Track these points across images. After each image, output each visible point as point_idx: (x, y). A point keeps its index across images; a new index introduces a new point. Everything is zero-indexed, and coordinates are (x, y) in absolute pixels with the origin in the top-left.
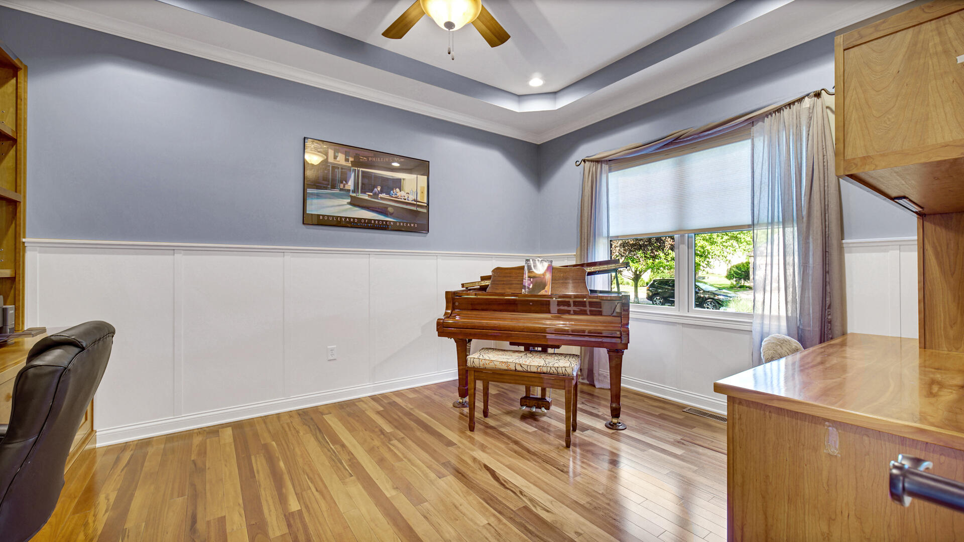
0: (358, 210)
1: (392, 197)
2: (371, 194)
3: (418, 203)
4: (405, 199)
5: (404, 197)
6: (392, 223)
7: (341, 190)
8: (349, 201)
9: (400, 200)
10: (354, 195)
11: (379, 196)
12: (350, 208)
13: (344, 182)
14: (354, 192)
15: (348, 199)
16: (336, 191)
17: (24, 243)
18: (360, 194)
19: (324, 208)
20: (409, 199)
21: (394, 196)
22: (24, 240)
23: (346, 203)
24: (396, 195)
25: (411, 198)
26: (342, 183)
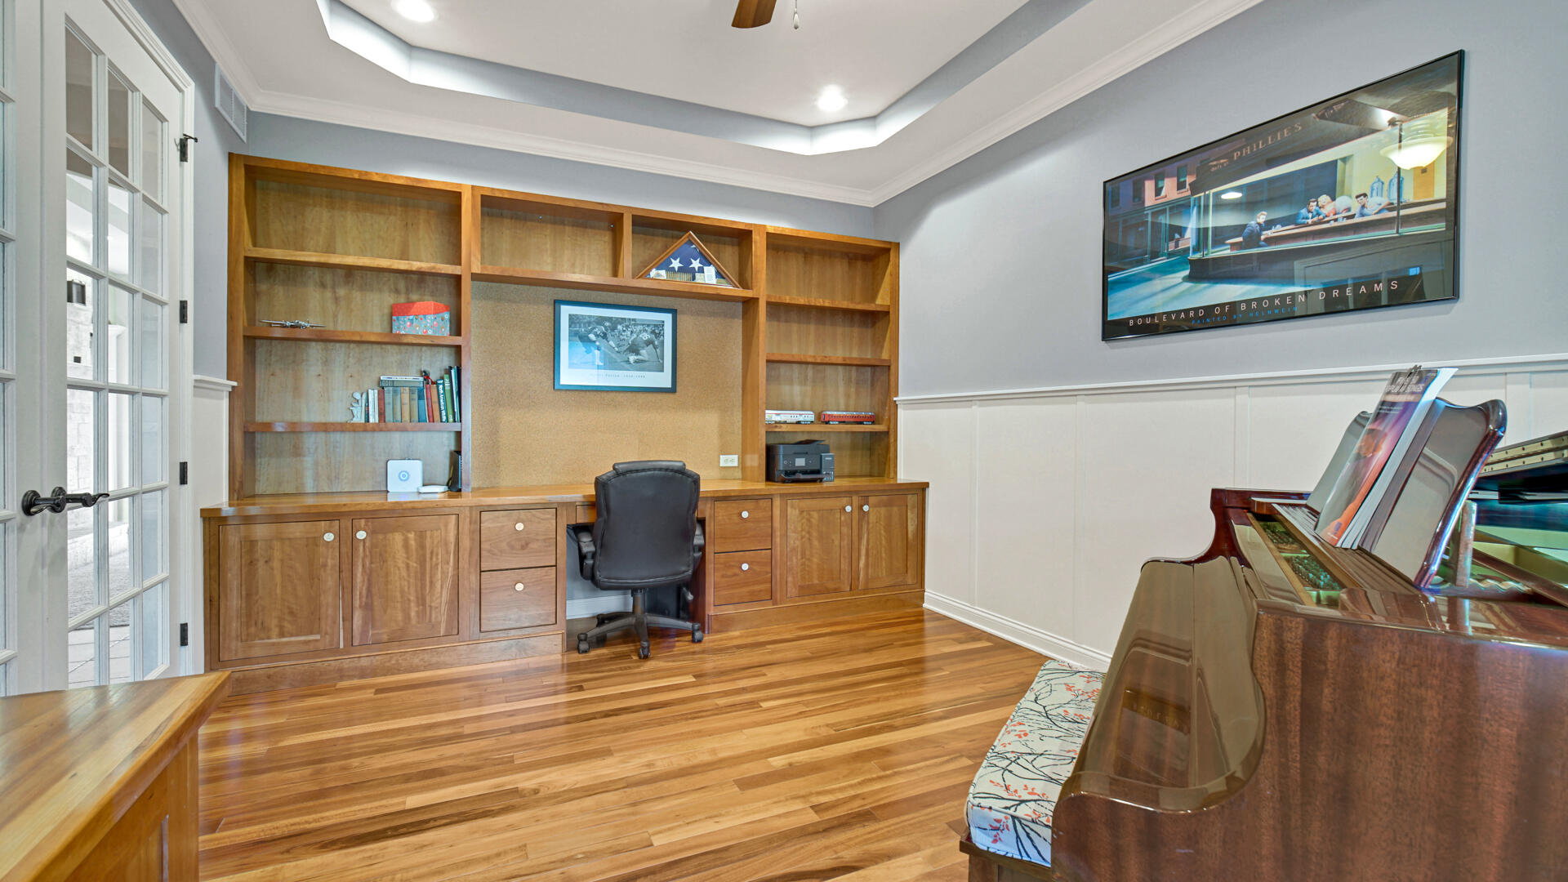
0: (1205, 288)
1: (1307, 225)
2: (1240, 239)
3: (1403, 212)
4: (1353, 216)
5: (1348, 209)
6: (1302, 298)
7: (1170, 255)
8: (1187, 272)
9: (1333, 224)
10: (1198, 256)
11: (1263, 237)
12: (1188, 290)
13: (1177, 236)
14: (1197, 249)
15: (1184, 270)
16: (1162, 261)
17: (895, 401)
18: (1211, 250)
19: (1137, 302)
20: (1366, 211)
21: (1310, 221)
22: (895, 399)
23: (1180, 280)
24: (1318, 214)
25: (1375, 206)
26: (1172, 238)
